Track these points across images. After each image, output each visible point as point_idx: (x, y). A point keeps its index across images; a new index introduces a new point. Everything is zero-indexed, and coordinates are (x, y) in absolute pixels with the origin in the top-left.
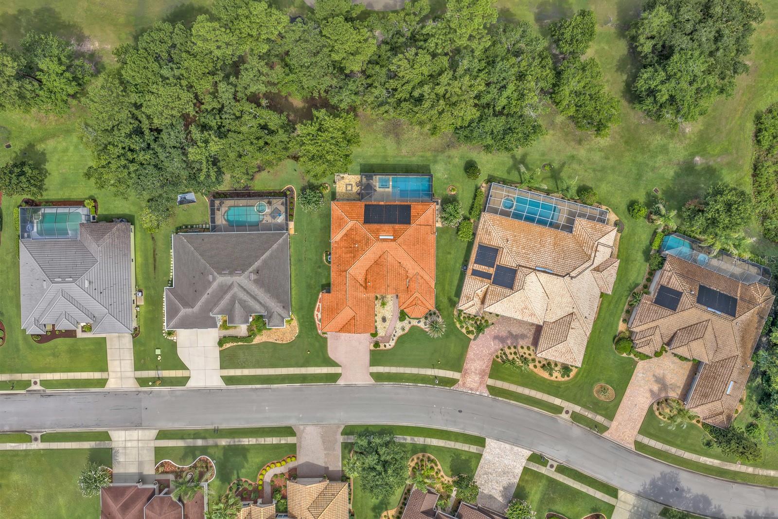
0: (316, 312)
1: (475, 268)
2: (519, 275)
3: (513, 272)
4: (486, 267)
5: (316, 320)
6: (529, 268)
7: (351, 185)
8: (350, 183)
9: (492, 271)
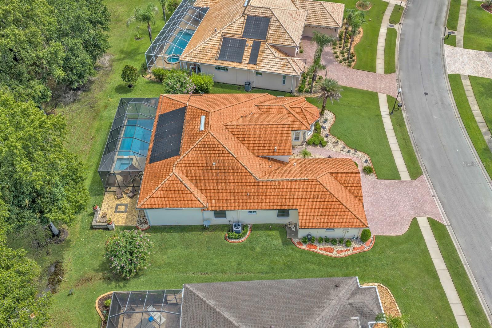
0: (334, 254)
1: (248, 61)
2: (253, 13)
3: (250, 19)
5: (347, 253)
7: (117, 205)
8: (114, 206)
9: (250, 43)
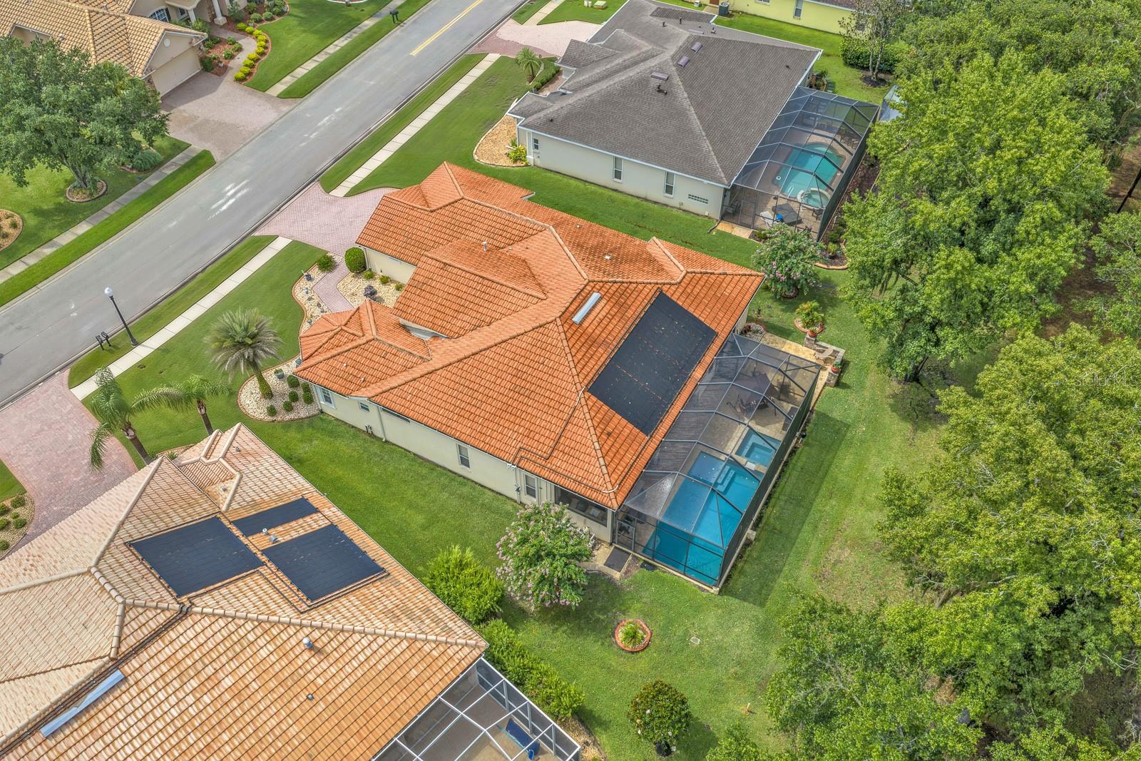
1: (315, 517)
4: (288, 538)
6: (142, 645)
9: (259, 543)
